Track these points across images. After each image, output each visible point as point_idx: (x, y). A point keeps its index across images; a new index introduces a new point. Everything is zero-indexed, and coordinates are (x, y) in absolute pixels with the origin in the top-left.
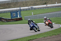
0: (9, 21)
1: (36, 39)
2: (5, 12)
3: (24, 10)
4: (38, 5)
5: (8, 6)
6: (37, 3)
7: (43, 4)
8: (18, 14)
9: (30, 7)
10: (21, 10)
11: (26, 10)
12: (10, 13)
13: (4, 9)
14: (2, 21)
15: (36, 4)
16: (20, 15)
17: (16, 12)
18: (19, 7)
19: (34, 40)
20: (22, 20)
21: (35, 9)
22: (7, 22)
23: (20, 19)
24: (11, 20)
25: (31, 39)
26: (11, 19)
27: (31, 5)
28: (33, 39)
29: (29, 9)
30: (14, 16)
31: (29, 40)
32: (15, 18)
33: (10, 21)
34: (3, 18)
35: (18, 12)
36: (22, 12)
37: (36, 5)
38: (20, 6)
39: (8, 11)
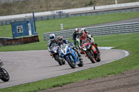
0: (8, 45)
1: (70, 83)
3: (42, 18)
4: (73, 7)
5: (5, 10)
6: (73, 3)
7: (86, 6)
8: (30, 27)
9: (55, 11)
10: (34, 19)
11: (48, 18)
12: (10, 26)
15: (70, 4)
17: (25, 23)
18: (30, 12)
19: (65, 86)
20: (38, 41)
21: (67, 15)
22: (5, 45)
24: (13, 42)
25: (59, 83)
26: (14, 40)
27: (58, 7)
28: (64, 84)
29: (54, 17)
30: (20, 32)
31: (54, 86)
32: (22, 37)
33: (11, 44)
35: (28, 22)
37: (70, 8)
38: (33, 10)
39: (6, 22)
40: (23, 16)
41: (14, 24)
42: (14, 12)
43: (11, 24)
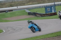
0: (43, 16)
2: (40, 7)
3: (58, 5)
8: (53, 9)
10: (55, 5)
13: (38, 4)
14: (37, 16)
16: (55, 9)
17: (51, 7)
20: (57, 15)
23: (55, 14)
24: (46, 15)
26: (46, 14)
30: (49, 11)
32: (49, 13)
33: (45, 16)
34: (37, 13)
35: (52, 7)
36: (56, 7)
38: (54, 1)
39: (43, 7)
40: (50, 4)
41: (46, 7)
42: (46, 2)
43: (45, 7)
